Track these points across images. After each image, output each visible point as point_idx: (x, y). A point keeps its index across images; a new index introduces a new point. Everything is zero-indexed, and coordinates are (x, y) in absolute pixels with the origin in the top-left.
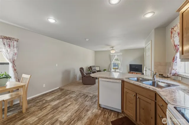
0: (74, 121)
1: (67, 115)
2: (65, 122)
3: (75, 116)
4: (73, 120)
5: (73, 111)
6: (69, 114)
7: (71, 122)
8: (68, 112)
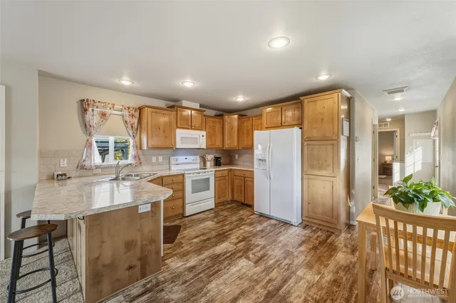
0: (225, 256)
1: (238, 268)
2: (240, 257)
3: (221, 264)
4: (227, 257)
5: (225, 277)
6: (234, 269)
7: (231, 255)
8: (237, 274)
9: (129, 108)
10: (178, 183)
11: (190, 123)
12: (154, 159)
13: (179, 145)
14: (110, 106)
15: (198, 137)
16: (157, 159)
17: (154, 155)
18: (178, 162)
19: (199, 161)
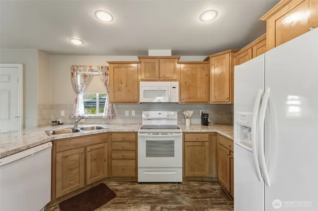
9: (102, 68)
10: (130, 142)
11: (157, 74)
12: (127, 113)
13: (142, 99)
14: (89, 68)
15: (166, 89)
16: (130, 113)
17: (127, 109)
18: (149, 117)
19: (176, 117)
